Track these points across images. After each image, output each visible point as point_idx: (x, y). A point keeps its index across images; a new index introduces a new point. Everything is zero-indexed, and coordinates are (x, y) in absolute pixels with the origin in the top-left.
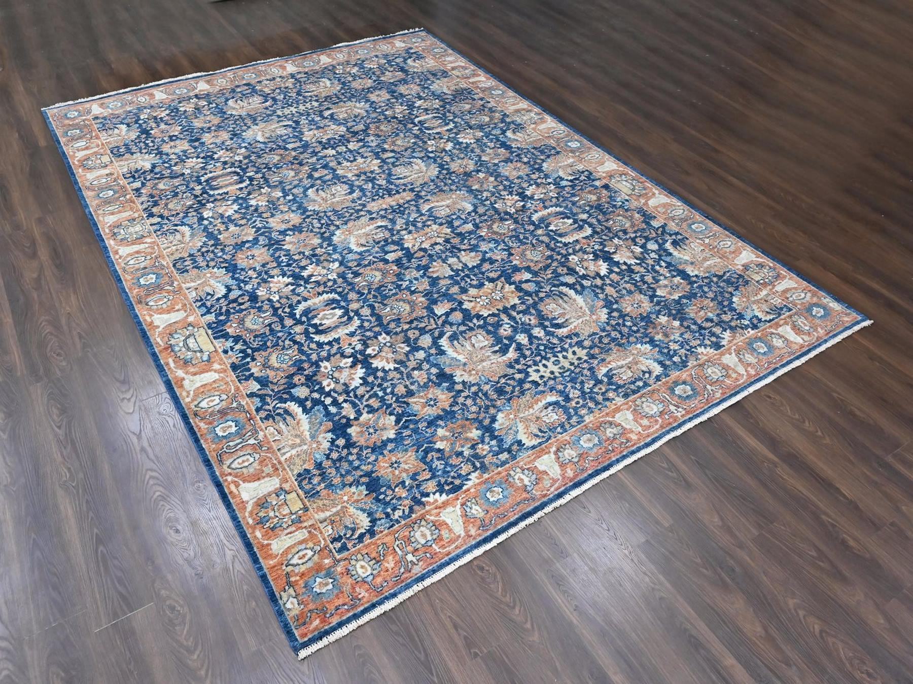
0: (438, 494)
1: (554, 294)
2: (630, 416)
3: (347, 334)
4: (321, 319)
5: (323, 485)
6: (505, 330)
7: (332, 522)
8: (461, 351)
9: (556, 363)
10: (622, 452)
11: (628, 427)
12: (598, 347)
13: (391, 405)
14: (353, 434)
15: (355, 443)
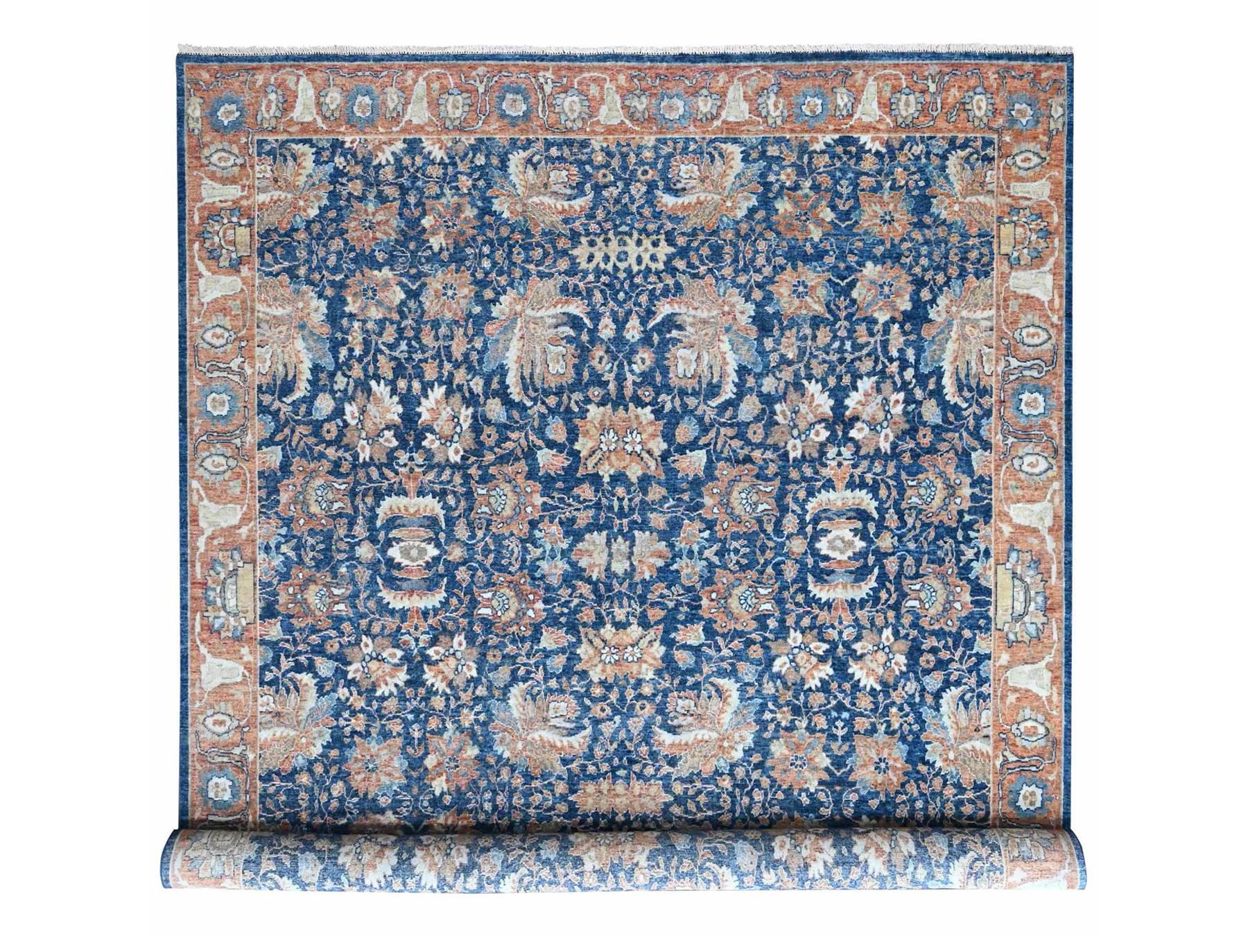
0: (867, 148)
1: (536, 390)
2: (604, 110)
3: (834, 489)
4: (850, 544)
5: (970, 243)
6: (644, 359)
7: (982, 184)
8: (719, 356)
9: (623, 256)
10: (650, 68)
11: (618, 98)
12: (555, 247)
13: (846, 318)
14: (907, 297)
15: (912, 282)
